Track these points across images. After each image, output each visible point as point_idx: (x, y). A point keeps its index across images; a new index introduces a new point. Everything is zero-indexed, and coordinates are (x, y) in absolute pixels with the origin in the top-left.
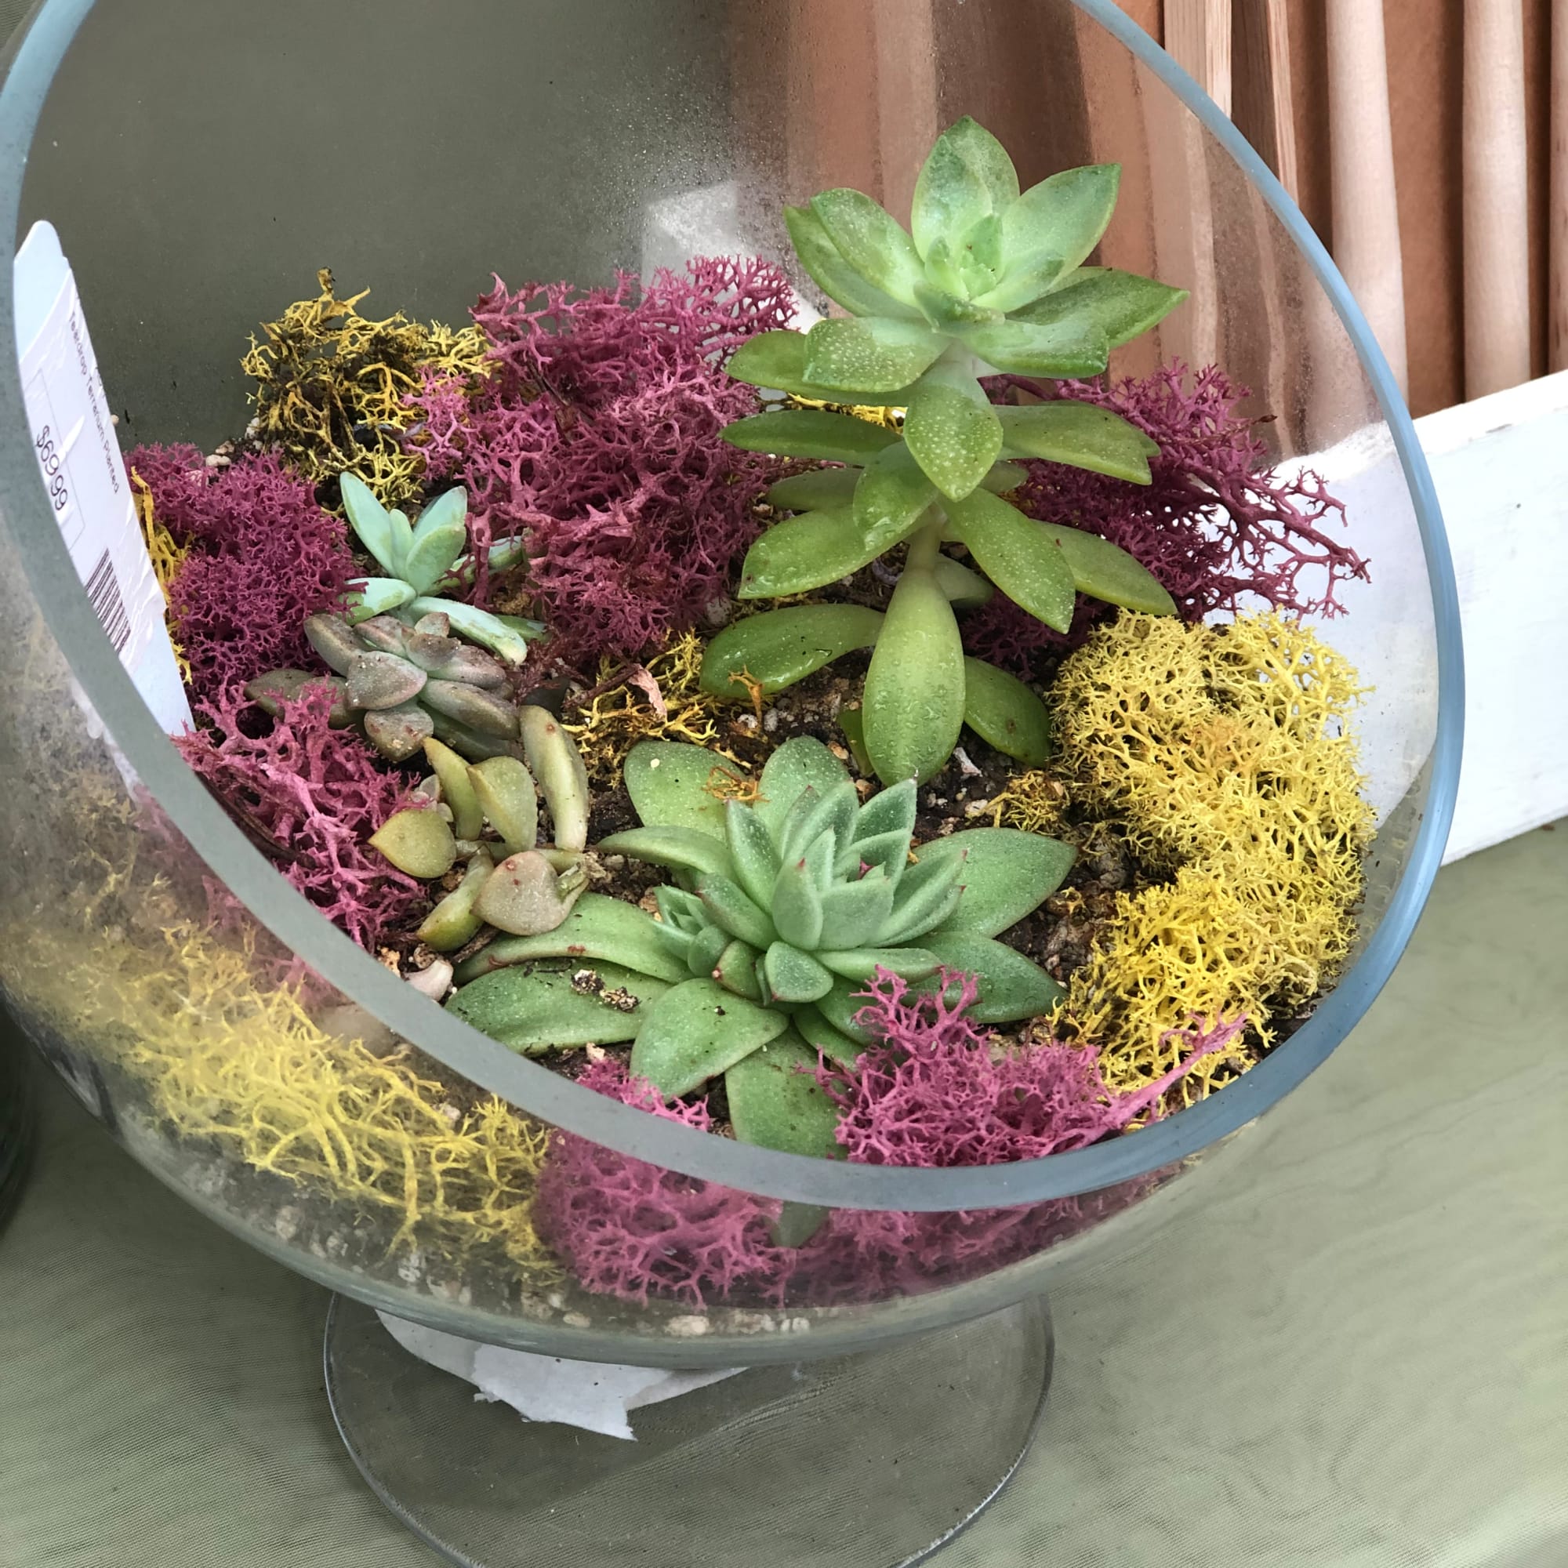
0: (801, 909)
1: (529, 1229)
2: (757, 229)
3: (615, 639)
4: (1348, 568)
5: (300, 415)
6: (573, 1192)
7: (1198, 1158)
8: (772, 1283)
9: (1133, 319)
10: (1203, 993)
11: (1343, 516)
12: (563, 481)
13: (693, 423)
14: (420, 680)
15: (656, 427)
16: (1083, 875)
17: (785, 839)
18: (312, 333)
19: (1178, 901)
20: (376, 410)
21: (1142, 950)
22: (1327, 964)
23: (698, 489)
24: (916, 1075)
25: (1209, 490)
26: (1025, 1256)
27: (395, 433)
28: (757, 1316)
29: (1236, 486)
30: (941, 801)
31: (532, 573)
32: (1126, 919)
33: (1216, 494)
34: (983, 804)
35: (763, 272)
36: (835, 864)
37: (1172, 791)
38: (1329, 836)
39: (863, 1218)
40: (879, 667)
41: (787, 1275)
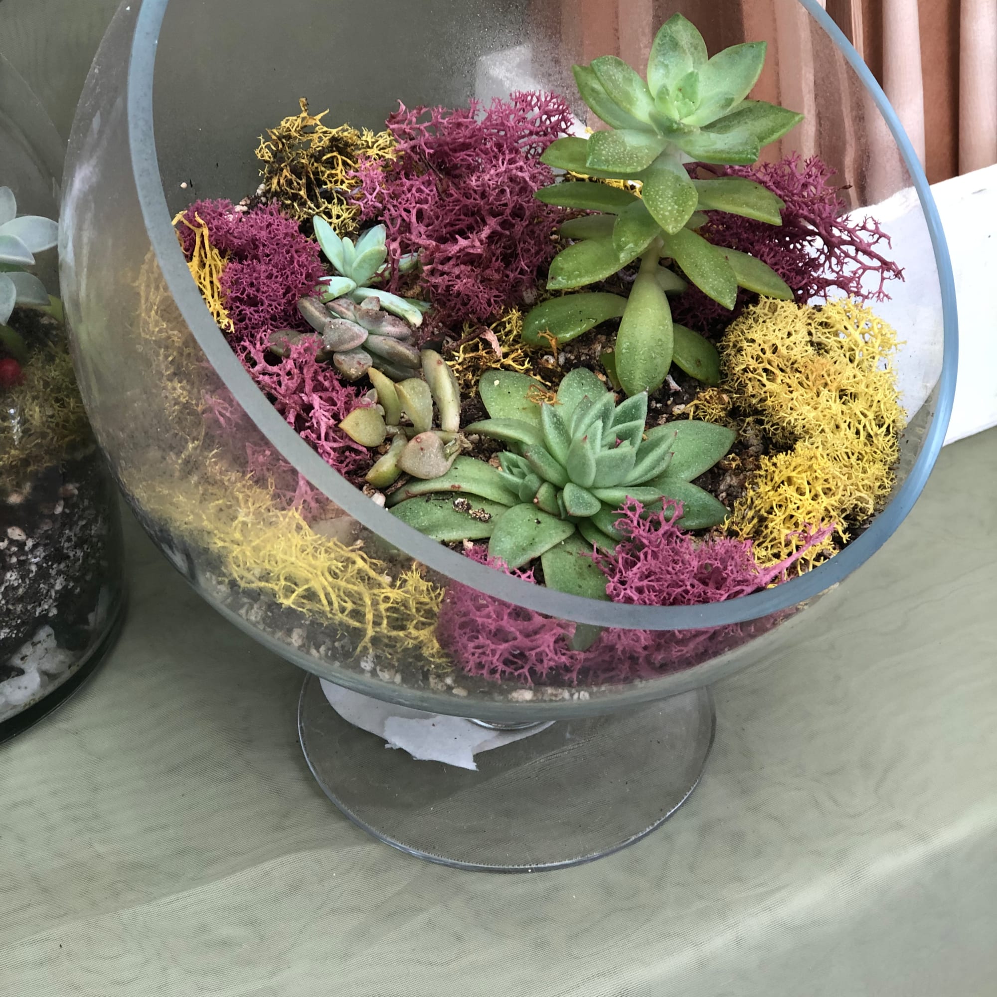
0: (584, 464)
1: (435, 641)
2: (550, 75)
3: (473, 312)
4: (891, 273)
5: (290, 183)
6: (459, 620)
7: (806, 604)
8: (571, 671)
9: (772, 131)
10: (809, 513)
11: (889, 243)
12: (442, 221)
13: (517, 189)
14: (365, 335)
15: (497, 191)
16: (740, 447)
17: (573, 425)
18: (295, 134)
19: (795, 461)
20: (333, 180)
21: (775, 488)
22: (878, 497)
23: (520, 227)
24: (649, 557)
25: (811, 227)
26: (710, 658)
27: (343, 193)
28: (560, 690)
29: (828, 225)
30: (659, 405)
31: (424, 275)
32: (766, 471)
33: (816, 230)
34: (682, 407)
35: (554, 100)
36: (602, 439)
37: (792, 399)
38: (880, 426)
39: (622, 634)
40: (624, 328)
41: (579, 666)
